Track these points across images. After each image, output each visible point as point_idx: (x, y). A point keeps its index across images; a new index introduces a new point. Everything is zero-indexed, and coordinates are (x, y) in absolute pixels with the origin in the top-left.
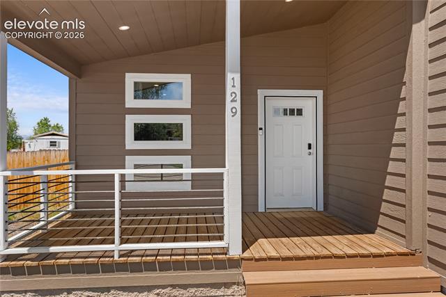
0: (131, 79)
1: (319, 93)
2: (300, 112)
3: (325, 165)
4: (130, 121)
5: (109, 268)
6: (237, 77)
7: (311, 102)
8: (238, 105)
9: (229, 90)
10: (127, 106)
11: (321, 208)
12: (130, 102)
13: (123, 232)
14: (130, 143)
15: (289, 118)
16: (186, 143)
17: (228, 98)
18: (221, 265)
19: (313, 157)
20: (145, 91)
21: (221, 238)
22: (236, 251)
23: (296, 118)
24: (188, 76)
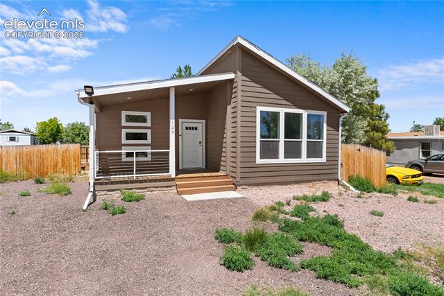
0: (124, 114)
1: (204, 121)
2: (196, 129)
3: (206, 154)
4: (124, 132)
5: (132, 182)
6: (174, 121)
7: (201, 124)
8: (174, 130)
9: (171, 125)
10: (123, 125)
11: (204, 167)
12: (124, 123)
13: (136, 171)
14: (124, 141)
15: (189, 131)
16: (149, 141)
17: (171, 128)
18: (168, 180)
19: (201, 147)
20: (129, 118)
21: (168, 172)
22: (173, 176)
23: (194, 131)
24: (150, 113)
